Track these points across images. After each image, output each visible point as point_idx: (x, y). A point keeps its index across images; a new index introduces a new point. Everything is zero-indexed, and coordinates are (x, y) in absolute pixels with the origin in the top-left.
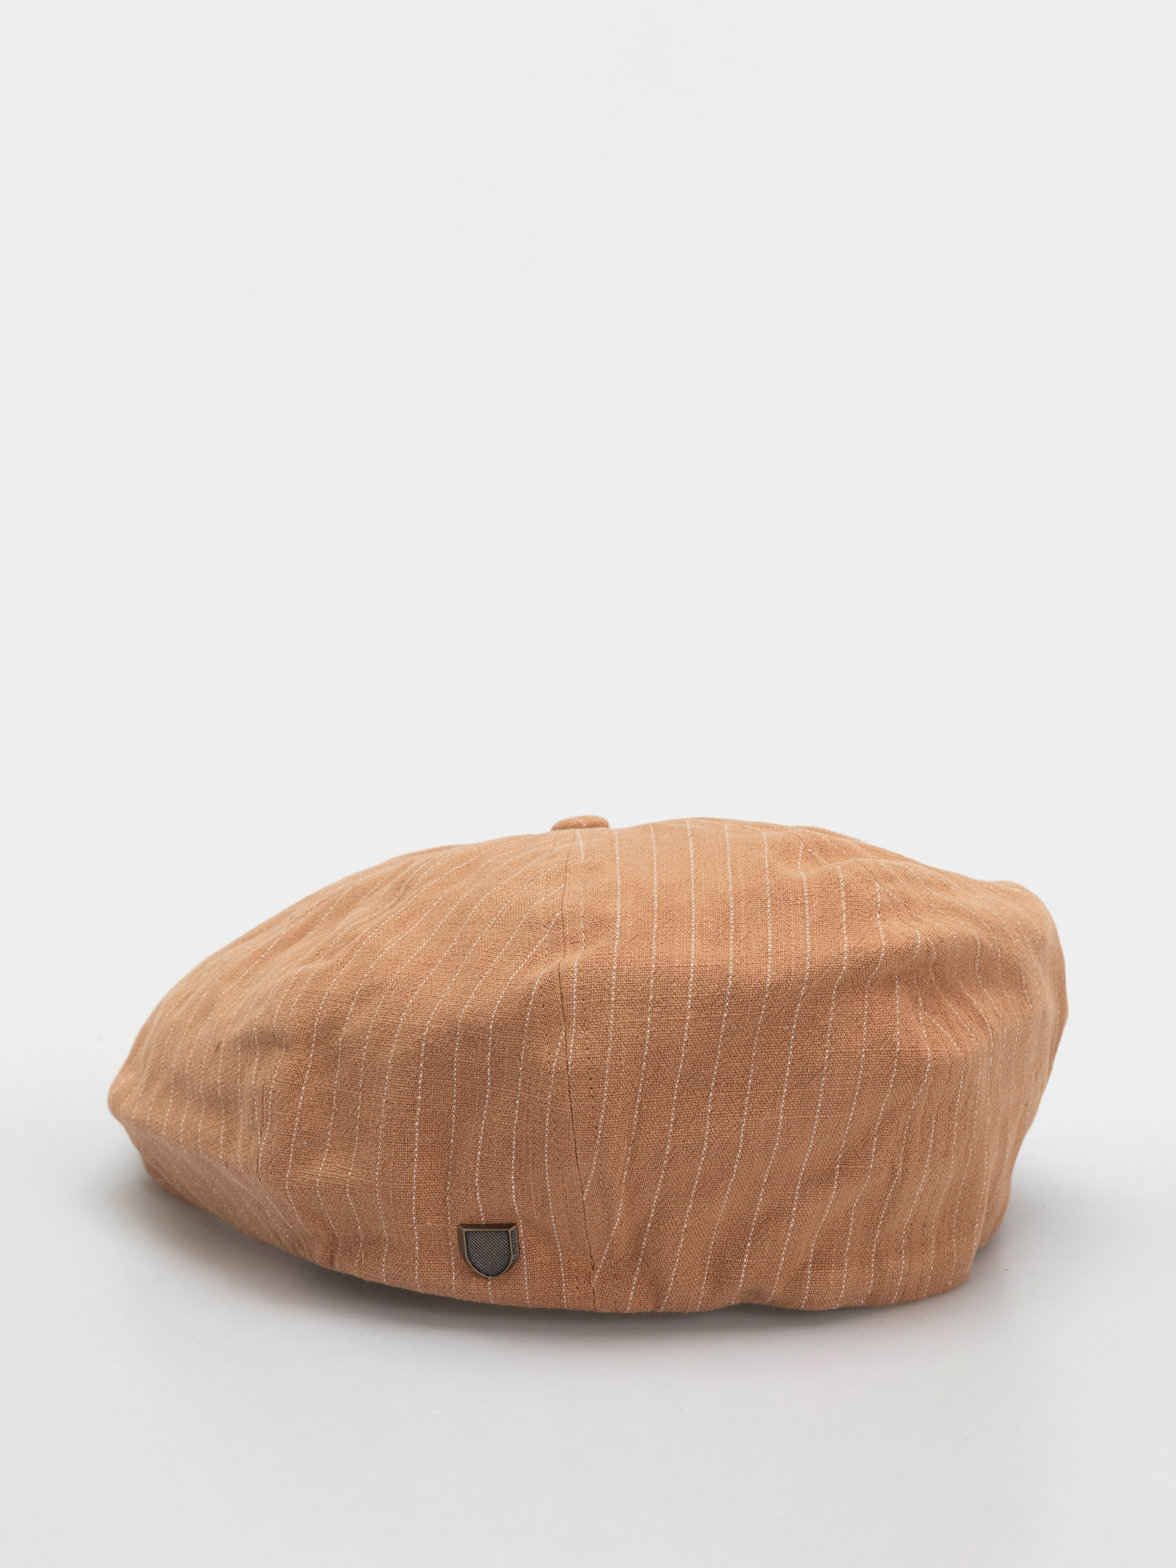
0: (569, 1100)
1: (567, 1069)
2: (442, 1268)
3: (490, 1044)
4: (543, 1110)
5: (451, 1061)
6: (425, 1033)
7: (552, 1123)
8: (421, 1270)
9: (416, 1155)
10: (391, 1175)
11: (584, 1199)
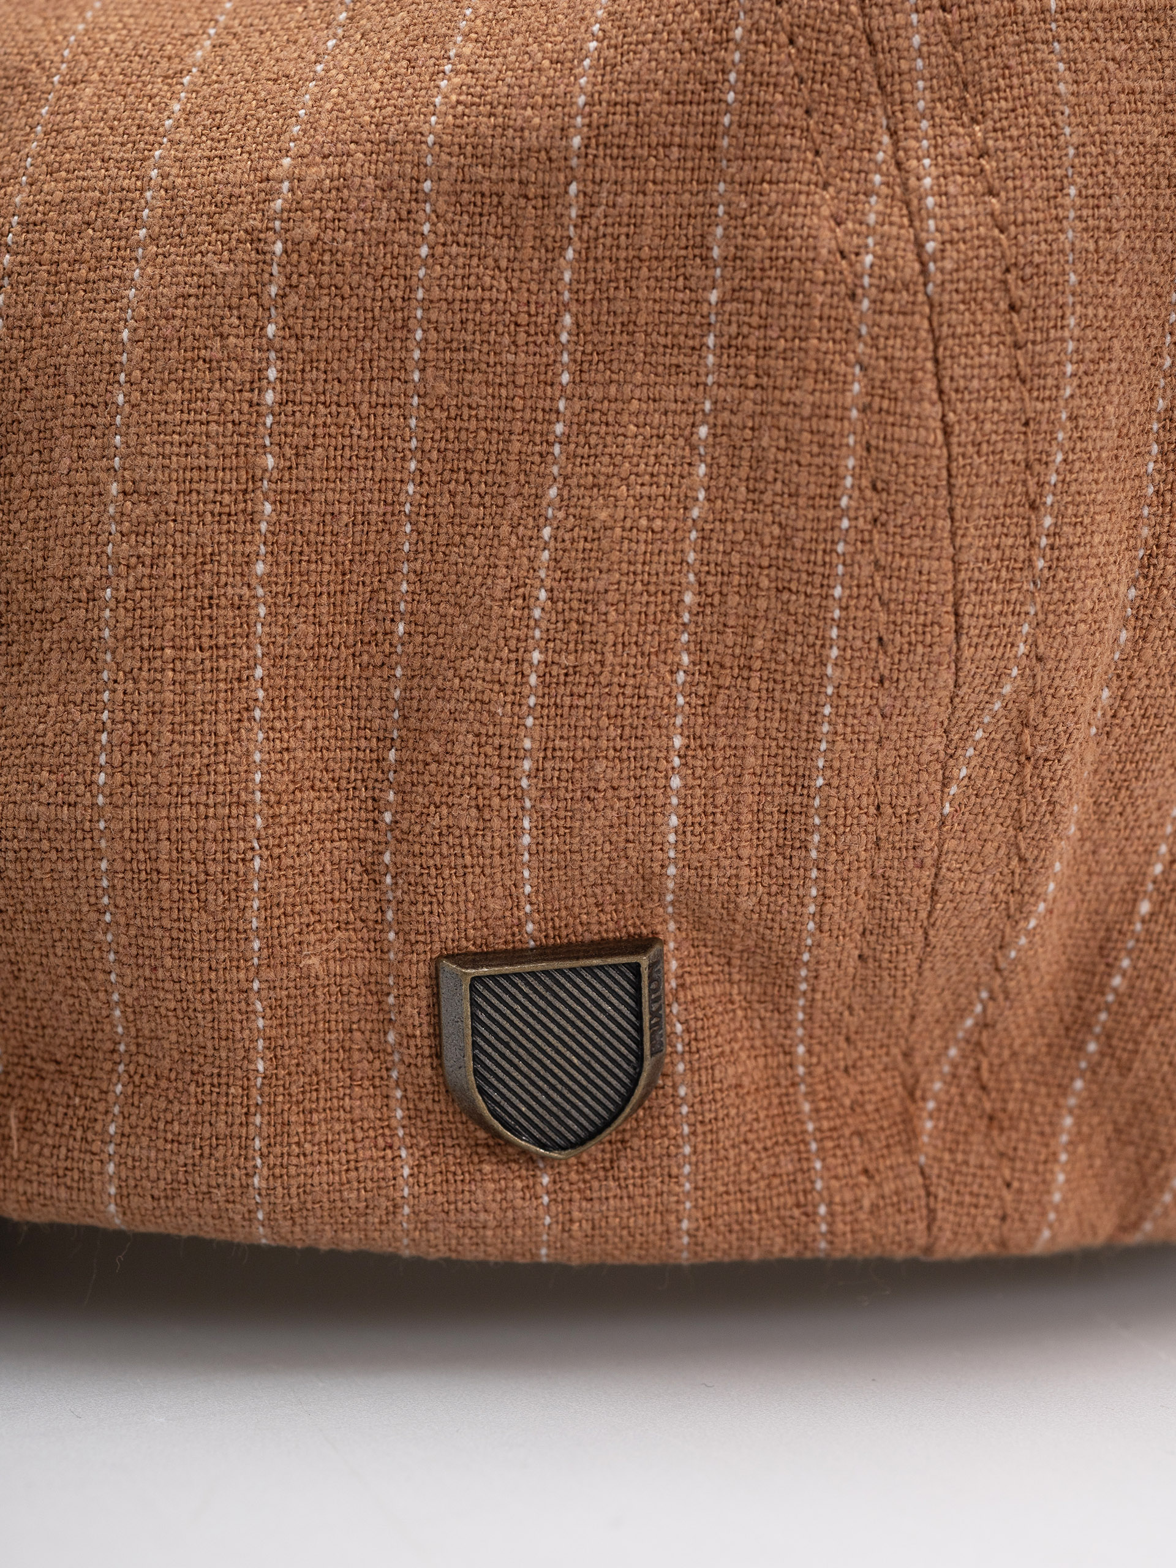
0: (935, 396)
1: (924, 271)
2: (359, 1135)
3: (574, 212)
4: (827, 445)
5: (399, 303)
6: (278, 204)
7: (869, 493)
8: (278, 1150)
9: (261, 694)
10: (165, 778)
11: (947, 809)
